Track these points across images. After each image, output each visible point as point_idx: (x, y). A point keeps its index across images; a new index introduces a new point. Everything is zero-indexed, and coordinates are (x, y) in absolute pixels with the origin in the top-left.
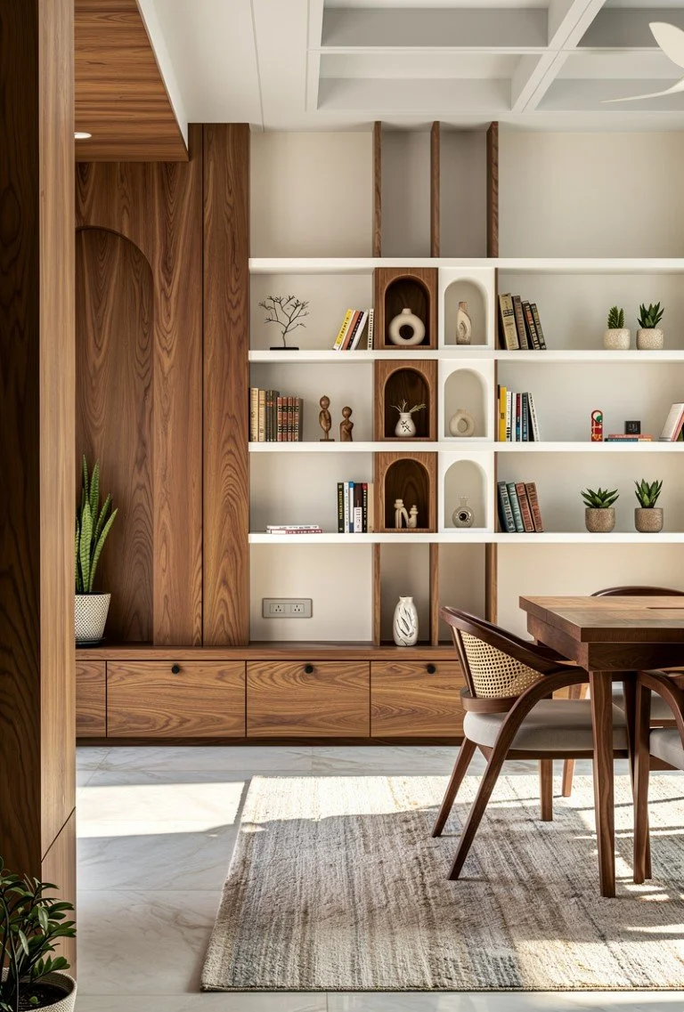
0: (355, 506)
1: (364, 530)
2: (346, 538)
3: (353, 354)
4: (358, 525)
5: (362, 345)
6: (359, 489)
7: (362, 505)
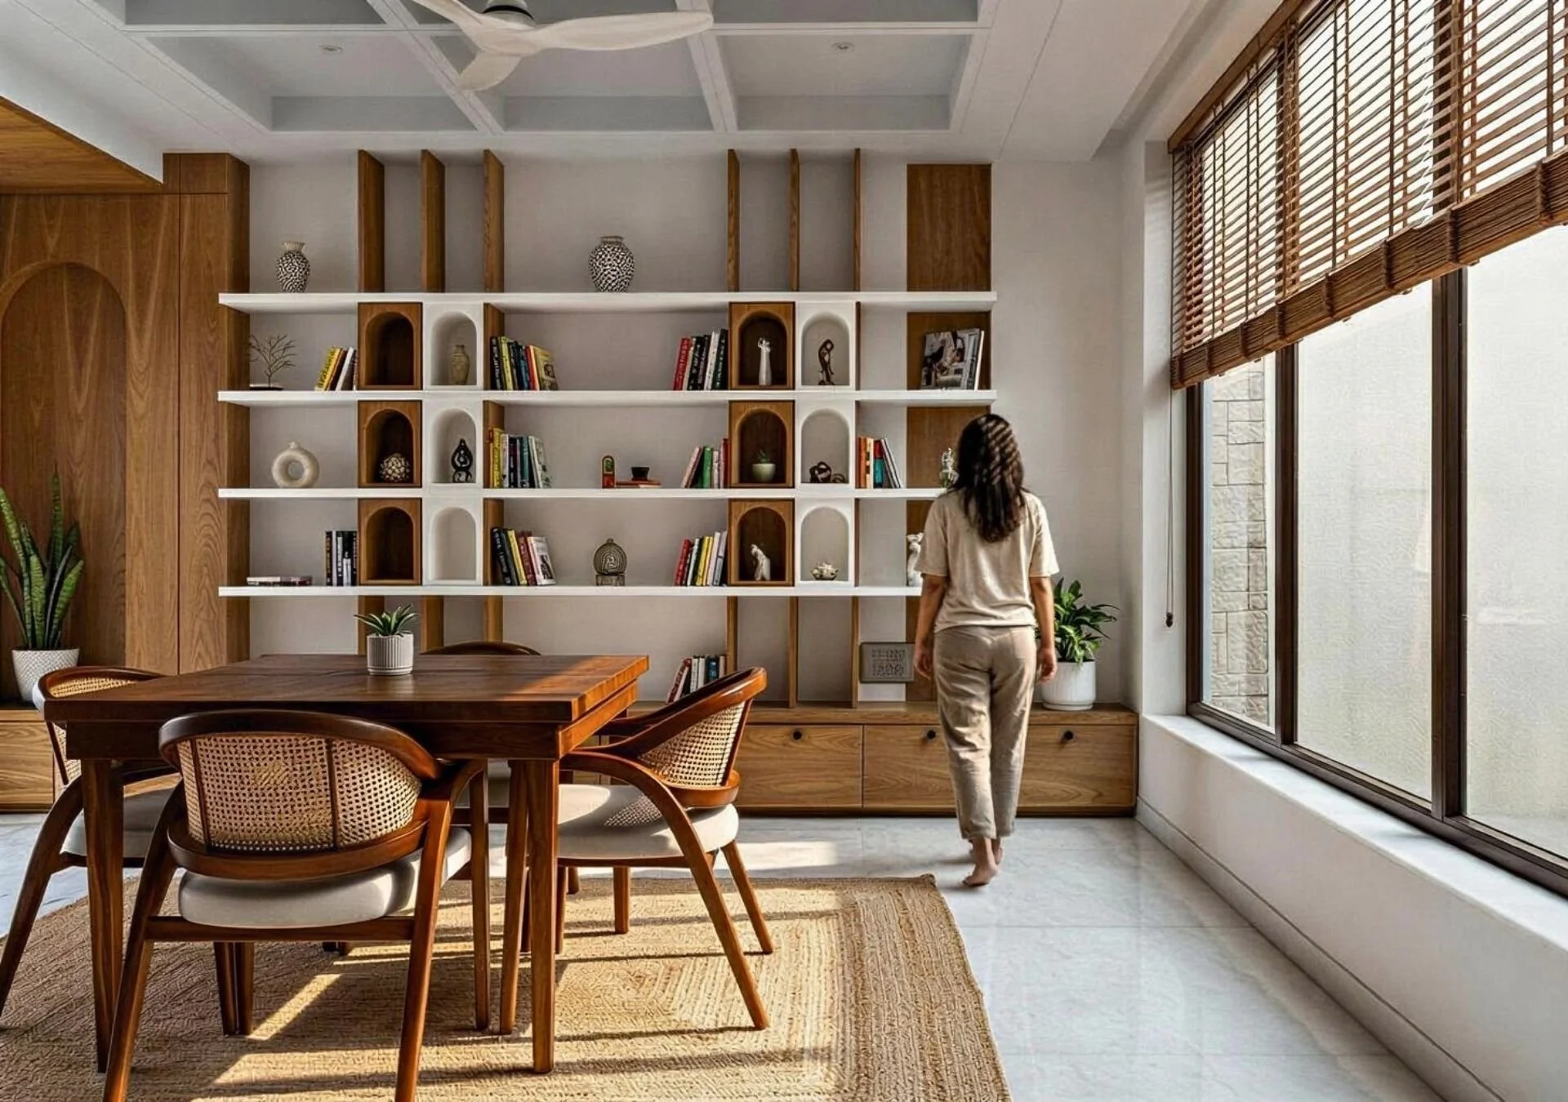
0: (343, 557)
1: (354, 583)
2: (334, 591)
3: (339, 395)
4: (347, 579)
5: (348, 386)
6: (349, 539)
7: (350, 556)
